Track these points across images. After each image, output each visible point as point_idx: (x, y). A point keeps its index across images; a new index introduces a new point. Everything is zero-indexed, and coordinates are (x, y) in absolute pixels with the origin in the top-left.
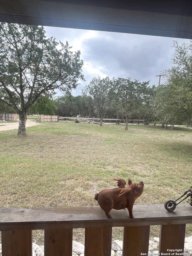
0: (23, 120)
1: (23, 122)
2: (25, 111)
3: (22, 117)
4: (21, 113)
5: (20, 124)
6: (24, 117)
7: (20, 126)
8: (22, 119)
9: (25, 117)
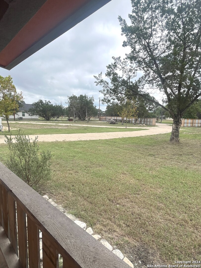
0: (178, 125)
1: (177, 127)
2: (180, 115)
3: (177, 122)
4: (176, 117)
5: (173, 129)
6: (178, 121)
7: (173, 131)
8: (176, 124)
9: (180, 121)
